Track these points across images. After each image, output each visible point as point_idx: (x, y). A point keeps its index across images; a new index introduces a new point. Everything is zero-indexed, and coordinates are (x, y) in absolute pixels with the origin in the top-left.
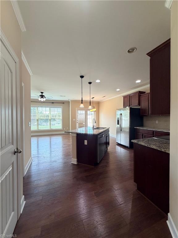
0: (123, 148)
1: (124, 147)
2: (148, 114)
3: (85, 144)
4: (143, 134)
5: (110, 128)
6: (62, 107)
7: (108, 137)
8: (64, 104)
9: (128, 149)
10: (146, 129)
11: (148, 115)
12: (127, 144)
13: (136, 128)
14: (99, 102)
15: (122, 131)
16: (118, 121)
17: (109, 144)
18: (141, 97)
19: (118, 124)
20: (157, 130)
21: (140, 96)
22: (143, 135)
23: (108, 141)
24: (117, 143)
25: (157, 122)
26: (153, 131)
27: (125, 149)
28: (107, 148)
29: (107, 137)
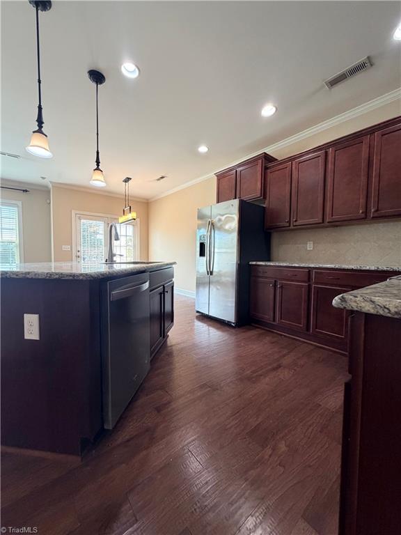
0: (218, 329)
1: (219, 326)
2: (289, 222)
3: (27, 336)
4: (275, 281)
5: (175, 263)
6: (20, 203)
7: (168, 296)
8: (25, 193)
9: (233, 331)
10: (285, 264)
11: (288, 225)
12: (230, 316)
13: (254, 263)
14: (147, 200)
15: (214, 274)
16: (202, 246)
17: (172, 321)
18: (269, 171)
19: (202, 253)
20: (321, 265)
21: (266, 168)
22: (275, 286)
23: (168, 308)
24: (198, 312)
25: (310, 246)
26: (310, 270)
27: (223, 331)
28: (163, 334)
29: (162, 294)
